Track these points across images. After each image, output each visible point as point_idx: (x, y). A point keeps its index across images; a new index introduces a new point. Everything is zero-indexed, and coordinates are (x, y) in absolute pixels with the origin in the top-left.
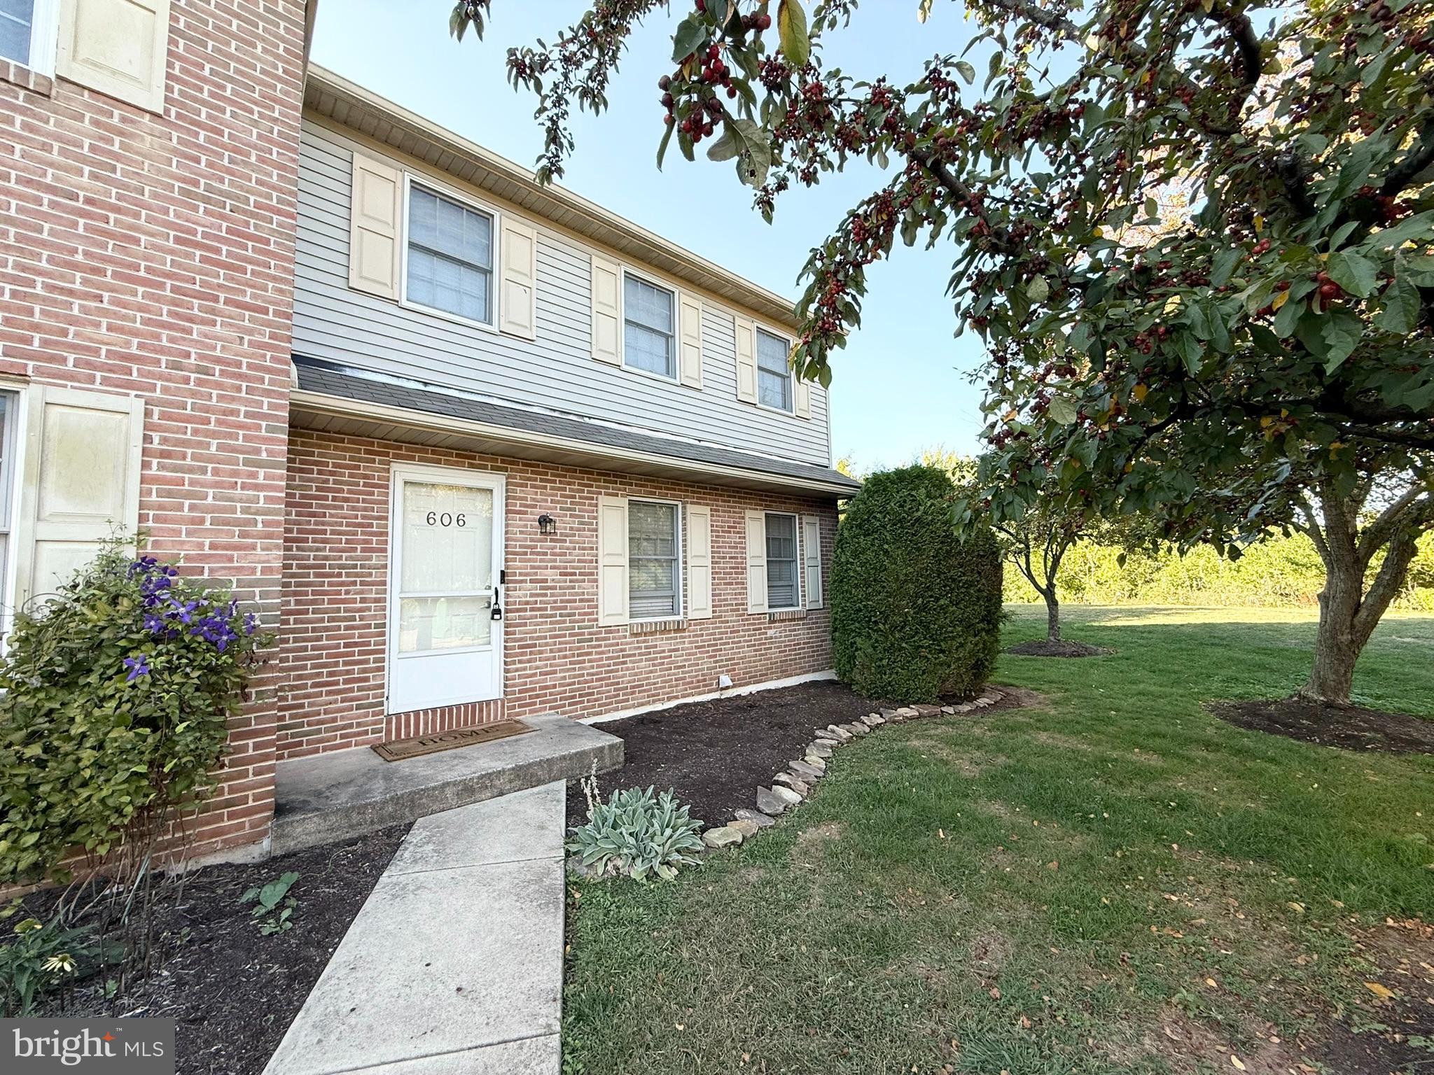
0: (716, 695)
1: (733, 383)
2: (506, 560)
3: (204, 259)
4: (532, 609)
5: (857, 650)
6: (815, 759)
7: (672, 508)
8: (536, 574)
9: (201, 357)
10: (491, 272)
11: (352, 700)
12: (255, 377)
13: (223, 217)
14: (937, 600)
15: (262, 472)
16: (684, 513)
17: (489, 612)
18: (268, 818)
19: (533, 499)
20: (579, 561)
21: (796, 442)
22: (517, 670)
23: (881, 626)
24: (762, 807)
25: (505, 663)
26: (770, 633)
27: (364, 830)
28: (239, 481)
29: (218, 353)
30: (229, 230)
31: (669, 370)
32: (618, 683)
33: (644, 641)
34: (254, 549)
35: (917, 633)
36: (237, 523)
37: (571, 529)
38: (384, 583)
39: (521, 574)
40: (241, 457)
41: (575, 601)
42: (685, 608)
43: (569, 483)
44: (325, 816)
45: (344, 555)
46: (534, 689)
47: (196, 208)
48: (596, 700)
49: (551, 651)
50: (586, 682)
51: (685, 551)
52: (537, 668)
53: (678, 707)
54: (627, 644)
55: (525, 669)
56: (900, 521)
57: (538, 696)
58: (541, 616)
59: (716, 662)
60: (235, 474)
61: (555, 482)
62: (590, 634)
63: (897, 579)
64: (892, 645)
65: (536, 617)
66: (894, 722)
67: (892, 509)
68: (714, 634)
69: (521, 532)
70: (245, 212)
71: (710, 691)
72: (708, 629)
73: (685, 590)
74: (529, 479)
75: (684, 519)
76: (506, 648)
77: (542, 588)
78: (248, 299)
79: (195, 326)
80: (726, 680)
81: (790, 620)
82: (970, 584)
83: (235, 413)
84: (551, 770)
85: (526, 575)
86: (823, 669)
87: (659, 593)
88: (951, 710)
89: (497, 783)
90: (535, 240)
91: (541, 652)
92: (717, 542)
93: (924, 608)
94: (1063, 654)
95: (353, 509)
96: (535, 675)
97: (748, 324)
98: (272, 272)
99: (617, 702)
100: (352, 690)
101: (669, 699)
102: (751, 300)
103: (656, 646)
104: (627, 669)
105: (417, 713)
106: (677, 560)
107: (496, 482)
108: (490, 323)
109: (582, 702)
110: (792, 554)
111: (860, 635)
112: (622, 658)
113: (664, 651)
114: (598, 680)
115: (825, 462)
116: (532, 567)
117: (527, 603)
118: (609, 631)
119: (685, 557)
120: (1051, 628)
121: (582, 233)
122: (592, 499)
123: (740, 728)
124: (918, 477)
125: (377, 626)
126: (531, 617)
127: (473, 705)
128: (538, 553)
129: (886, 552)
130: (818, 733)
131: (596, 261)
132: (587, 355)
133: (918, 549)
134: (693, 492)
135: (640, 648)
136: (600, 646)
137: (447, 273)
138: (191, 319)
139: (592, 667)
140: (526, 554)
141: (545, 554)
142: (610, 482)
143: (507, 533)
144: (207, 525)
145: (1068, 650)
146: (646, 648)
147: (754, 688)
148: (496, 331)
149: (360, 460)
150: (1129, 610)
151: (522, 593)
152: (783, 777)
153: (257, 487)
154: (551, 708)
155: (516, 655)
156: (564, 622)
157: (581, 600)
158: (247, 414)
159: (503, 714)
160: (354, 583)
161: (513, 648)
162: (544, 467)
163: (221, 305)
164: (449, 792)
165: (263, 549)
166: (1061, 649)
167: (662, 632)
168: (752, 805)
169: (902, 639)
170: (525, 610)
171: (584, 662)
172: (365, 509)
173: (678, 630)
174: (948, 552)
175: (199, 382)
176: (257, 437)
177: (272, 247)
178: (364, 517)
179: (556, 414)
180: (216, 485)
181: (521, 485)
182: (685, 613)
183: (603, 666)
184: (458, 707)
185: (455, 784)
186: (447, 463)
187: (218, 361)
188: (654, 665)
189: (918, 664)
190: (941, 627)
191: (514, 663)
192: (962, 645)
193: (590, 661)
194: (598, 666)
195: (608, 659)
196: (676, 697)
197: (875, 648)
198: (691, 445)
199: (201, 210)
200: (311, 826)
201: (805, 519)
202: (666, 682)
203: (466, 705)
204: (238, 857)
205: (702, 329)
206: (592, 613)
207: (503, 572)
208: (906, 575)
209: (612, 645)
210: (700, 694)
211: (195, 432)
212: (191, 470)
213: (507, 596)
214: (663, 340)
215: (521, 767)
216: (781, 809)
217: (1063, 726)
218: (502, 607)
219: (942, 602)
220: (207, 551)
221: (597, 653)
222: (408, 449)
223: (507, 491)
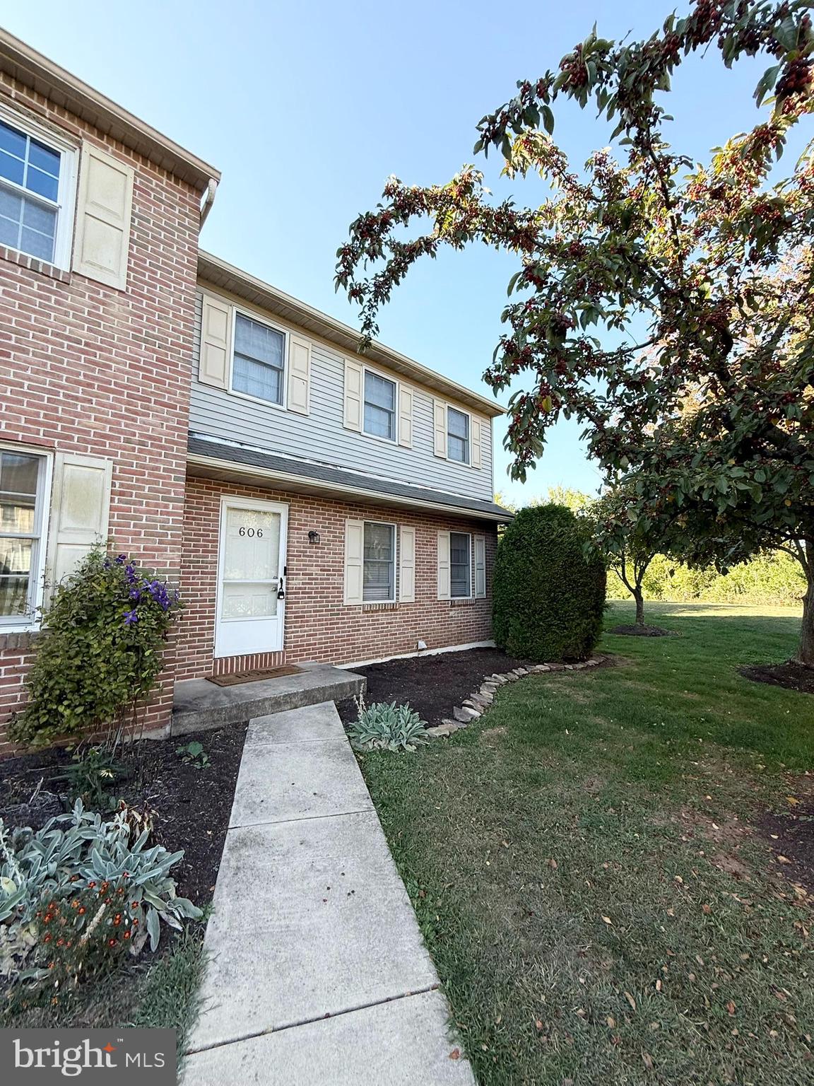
0: (415, 655)
1: (431, 444)
2: (288, 560)
3: (144, 377)
4: (303, 593)
5: (510, 626)
6: (486, 694)
7: (390, 528)
8: (306, 570)
9: (141, 435)
10: (283, 370)
11: (194, 647)
12: (169, 447)
13: (154, 351)
14: (564, 594)
15: (171, 505)
16: (398, 532)
17: (275, 595)
18: (169, 713)
19: (305, 520)
20: (333, 562)
21: (471, 484)
22: (293, 632)
23: (526, 610)
24: (458, 718)
25: (285, 628)
26: (451, 613)
27: (220, 724)
28: (159, 510)
29: (150, 433)
30: (157, 359)
31: (391, 434)
32: (354, 644)
33: (372, 616)
34: (166, 551)
35: (550, 616)
36: (158, 535)
37: (328, 540)
38: (215, 573)
39: (297, 569)
40: (161, 495)
41: (329, 588)
42: (398, 595)
43: (328, 510)
44: (200, 714)
45: (193, 554)
46: (303, 645)
47: (140, 346)
48: (341, 654)
49: (314, 621)
50: (335, 642)
51: (398, 557)
52: (305, 631)
53: (392, 661)
54: (361, 618)
55: (297, 632)
56: (541, 541)
57: (305, 650)
58: (309, 598)
59: (416, 632)
60: (157, 505)
61: (319, 509)
62: (338, 610)
63: (538, 580)
64: (534, 623)
65: (305, 598)
66: (534, 673)
67: (536, 533)
68: (416, 613)
69: (298, 542)
70: (166, 348)
71: (412, 652)
72: (412, 609)
73: (398, 583)
74: (303, 507)
75: (398, 535)
76: (286, 618)
77: (309, 579)
78: (166, 401)
79: (139, 417)
80: (422, 644)
81: (464, 605)
82: (585, 585)
83: (158, 469)
84: (324, 694)
85: (301, 570)
86: (485, 640)
87: (381, 585)
88: (571, 667)
90: (310, 350)
91: (307, 621)
92: (419, 551)
93: (554, 600)
94: (645, 635)
95: (198, 524)
96: (303, 636)
97: (442, 405)
98: (179, 383)
99: (353, 656)
100: (194, 641)
101: (386, 656)
102: (444, 389)
103: (378, 620)
104: (361, 634)
105: (232, 658)
106: (393, 562)
107: (282, 508)
108: (281, 404)
109: (332, 655)
110: (467, 561)
111: (512, 616)
112: (356, 627)
113: (383, 623)
114: (342, 641)
115: (489, 498)
116: (304, 565)
117: (300, 588)
118: (350, 608)
119: (398, 561)
120: (638, 616)
121: (339, 344)
122: (342, 521)
123: (435, 674)
124: (552, 512)
125: (210, 601)
126: (302, 598)
127: (266, 654)
128: (308, 556)
129: (531, 562)
130: (486, 678)
131: (347, 363)
132: (340, 426)
133: (552, 560)
134: (405, 517)
135: (369, 621)
136: (344, 618)
137: (255, 371)
138: (136, 413)
139: (339, 632)
140: (300, 556)
141: (312, 557)
142: (353, 510)
143: (288, 542)
144: (142, 536)
145: (649, 632)
146: (372, 620)
147: (440, 651)
148: (285, 409)
149: (203, 493)
150: (690, 606)
151: (296, 583)
152: (468, 702)
153: (168, 514)
154: (313, 658)
155: (293, 622)
156: (323, 602)
157: (333, 588)
158: (165, 470)
159: (283, 661)
160: (198, 573)
161: (291, 618)
162: (313, 499)
163: (152, 404)
164: (267, 704)
165: (171, 551)
166: (644, 631)
167: (382, 611)
168: (451, 717)
169: (540, 619)
170: (298, 593)
171: (333, 629)
172: (205, 525)
173: (392, 610)
174: (572, 563)
175: (140, 451)
176: (169, 483)
177: (179, 369)
178: (204, 530)
179: (320, 464)
180: (148, 512)
181: (299, 511)
182: (397, 599)
183: (346, 632)
184: (257, 655)
185: (270, 699)
186: (255, 496)
187: (150, 438)
188: (377, 632)
189: (549, 636)
190: (566, 612)
191: (291, 627)
192: (579, 624)
193: (337, 628)
194: (343, 632)
195: (348, 627)
196: (390, 655)
197: (521, 625)
198: (405, 486)
199: (143, 347)
200: (193, 720)
201: (476, 537)
202: (384, 644)
203: (261, 654)
204: (153, 735)
205: (413, 408)
206: (340, 597)
207: (285, 568)
208: (544, 577)
209: (351, 618)
210: (405, 653)
211: (137, 480)
212: (134, 503)
213: (287, 584)
214: (387, 414)
215: (308, 691)
216: (470, 719)
217: (641, 677)
218: (284, 591)
219: (566, 596)
220: (142, 552)
221: (342, 623)
222: (231, 487)
223: (289, 515)
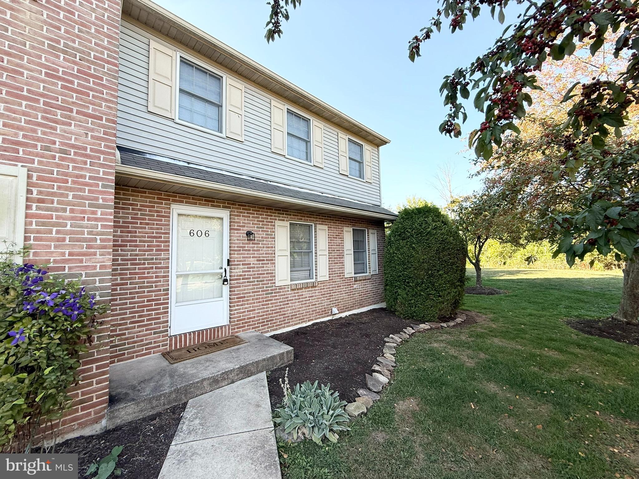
0: (330, 318)
1: (337, 165)
2: (230, 254)
3: (63, 87)
4: (243, 279)
5: (398, 295)
6: (389, 356)
7: (310, 226)
8: (245, 261)
9: (62, 144)
10: (222, 106)
11: (151, 329)
12: (95, 156)
13: (75, 63)
14: (438, 271)
15: (99, 211)
16: (315, 229)
17: (221, 281)
18: (105, 408)
19: (243, 223)
20: (266, 254)
21: (366, 194)
22: (236, 310)
23: (411, 284)
24: (371, 387)
25: (230, 306)
26: (355, 286)
27: (159, 409)
28: (86, 216)
29: (73, 142)
30: (79, 71)
31: (308, 157)
32: (285, 314)
33: (297, 293)
34: (95, 255)
35: (428, 287)
36: (85, 240)
37: (262, 237)
38: (168, 267)
39: (238, 261)
40: (87, 202)
41: (264, 274)
42: (316, 275)
43: (261, 215)
44: (138, 404)
45: (147, 253)
46: (244, 319)
47: (58, 57)
48: (275, 323)
49: (253, 299)
50: (269, 314)
51: (316, 248)
52: (246, 308)
53: (313, 325)
54: (289, 294)
55: (240, 309)
56: (420, 233)
57: (246, 323)
58: (248, 282)
59: (330, 301)
60: (83, 212)
61: (254, 214)
62: (271, 290)
63: (419, 262)
64: (416, 293)
65: (245, 282)
66: (419, 332)
67: (416, 227)
68: (329, 288)
69: (238, 240)
70: (88, 61)
71: (328, 316)
72: (327, 285)
73: (316, 267)
74: (241, 212)
75: (315, 232)
76: (230, 299)
77: (248, 268)
78: (90, 111)
79: (58, 126)
80: (335, 310)
81: (364, 280)
82: (453, 264)
83: (84, 177)
84: (258, 367)
85: (240, 261)
86: (378, 303)
87: (303, 269)
88: (444, 325)
89: (230, 376)
90: (243, 91)
91: (248, 300)
92: (331, 243)
93: (432, 275)
94: (484, 293)
95: (151, 228)
96: (245, 312)
97: (344, 137)
98: (105, 96)
99: (284, 324)
100: (151, 324)
101: (309, 321)
102: (346, 124)
103: (302, 295)
104: (289, 307)
105: (185, 334)
106: (312, 252)
107: (224, 214)
108: (221, 132)
109: (268, 324)
110: (364, 248)
111: (399, 288)
112: (287, 301)
113: (306, 297)
114: (275, 313)
115: (378, 204)
116: (243, 257)
117: (241, 275)
118: (281, 288)
119: (316, 250)
120: (478, 281)
121: (266, 88)
122: (272, 222)
123: (347, 337)
124: (427, 211)
125: (164, 290)
126: (243, 283)
127: (214, 328)
128: (246, 250)
129: (414, 248)
130: (386, 339)
131: (273, 103)
132: (269, 150)
133: (429, 247)
134: (320, 218)
135: (295, 296)
136: (276, 296)
137: (198, 106)
138: (56, 122)
139: (273, 307)
140: (240, 250)
141: (250, 250)
142: (281, 214)
143: (230, 240)
144: (67, 242)
145: (487, 291)
146: (298, 296)
147: (347, 314)
148: (224, 136)
149: (155, 203)
151: (238, 271)
152: (377, 368)
153: (96, 219)
154: (253, 328)
155: (235, 302)
156: (259, 284)
157: (267, 274)
158: (90, 178)
159: (229, 333)
160: (152, 268)
161: (234, 299)
162: (248, 206)
163: (74, 114)
164: (205, 383)
165: (100, 255)
166: (483, 291)
167: (305, 288)
168: (365, 386)
169: (421, 290)
170: (240, 279)
171: (268, 304)
172: (158, 229)
173: (313, 287)
174: (443, 248)
175: (62, 159)
176: (96, 191)
177: (104, 82)
178: (157, 233)
179: (254, 180)
180: (72, 218)
181: (237, 216)
182: (316, 278)
183: (278, 306)
184: (206, 330)
185: (208, 379)
186: (200, 204)
187: (73, 146)
188: (302, 304)
189: (429, 303)
190: (440, 285)
191: (234, 306)
192: (449, 293)
193: (271, 304)
194: (275, 306)
195: (280, 302)
196: (312, 320)
197: (407, 295)
198: (319, 196)
199: (62, 58)
200: (130, 410)
201: (371, 231)
202: (307, 312)
203: (210, 329)
204: (87, 432)
205: (323, 138)
206: (272, 280)
207: (228, 260)
208: (423, 259)
209: (282, 295)
210: (323, 317)
211: (59, 188)
212: (57, 210)
213: (231, 272)
214: (304, 144)
216: (381, 388)
218: (228, 278)
219: (440, 272)
220: (67, 257)
221: (275, 300)
222: (179, 197)
223: (230, 218)
